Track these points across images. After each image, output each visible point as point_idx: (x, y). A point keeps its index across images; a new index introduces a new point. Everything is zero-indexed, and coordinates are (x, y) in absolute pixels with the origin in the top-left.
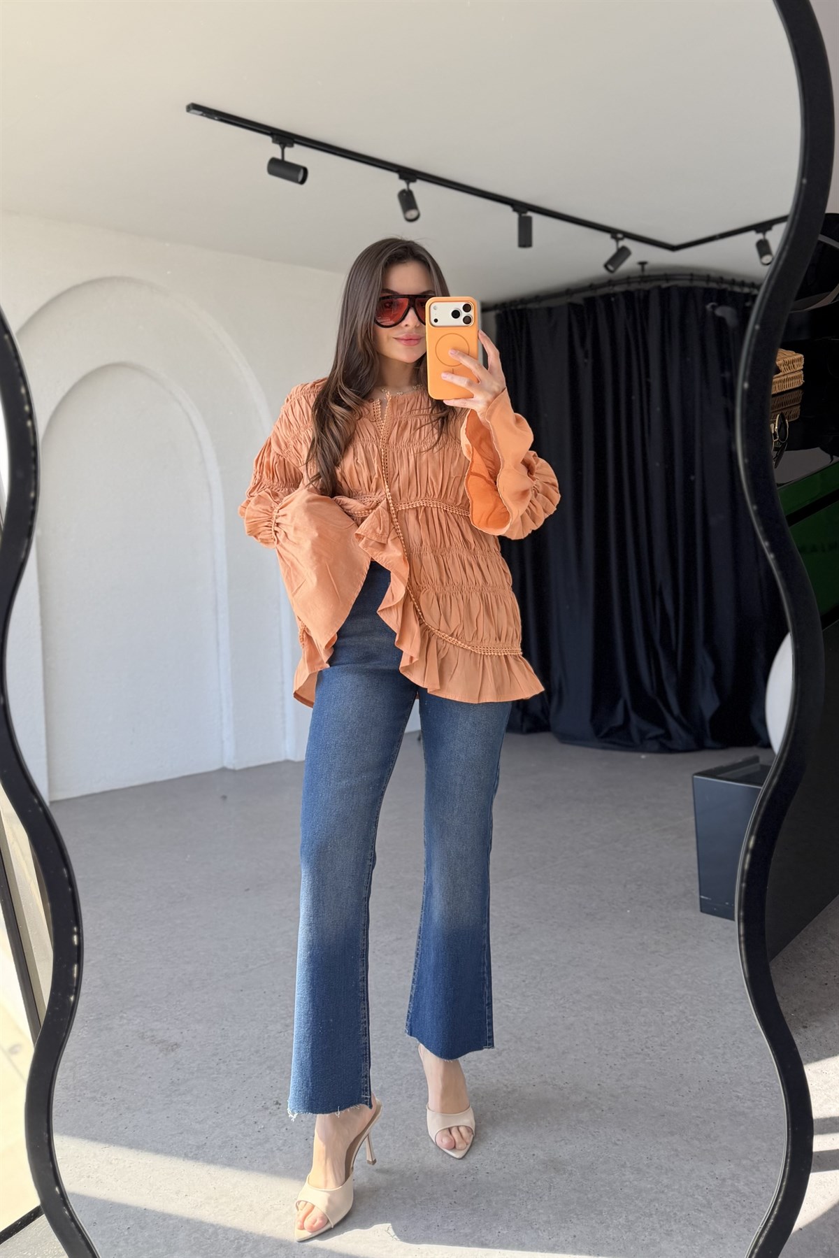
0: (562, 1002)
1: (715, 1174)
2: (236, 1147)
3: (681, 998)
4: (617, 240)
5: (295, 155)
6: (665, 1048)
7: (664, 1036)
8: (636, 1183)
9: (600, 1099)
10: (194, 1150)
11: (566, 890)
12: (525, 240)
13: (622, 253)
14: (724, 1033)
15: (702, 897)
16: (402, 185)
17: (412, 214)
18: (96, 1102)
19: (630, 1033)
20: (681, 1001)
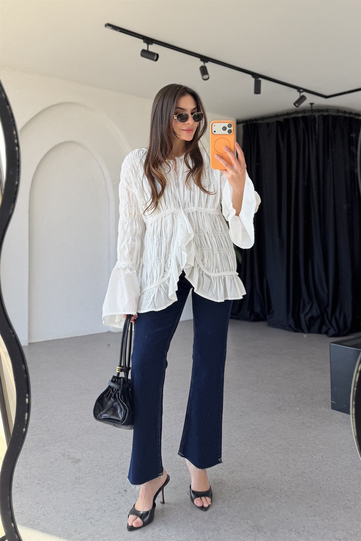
0: (264, 449)
1: (336, 537)
2: (105, 511)
3: (321, 450)
4: (300, 92)
5: (153, 48)
6: (313, 474)
7: (312, 468)
8: (297, 539)
9: (281, 497)
10: (84, 511)
11: (267, 396)
12: (257, 90)
13: (302, 99)
14: (341, 468)
15: (333, 402)
16: (202, 64)
17: (206, 77)
18: (40, 485)
19: (296, 466)
20: (321, 451)
